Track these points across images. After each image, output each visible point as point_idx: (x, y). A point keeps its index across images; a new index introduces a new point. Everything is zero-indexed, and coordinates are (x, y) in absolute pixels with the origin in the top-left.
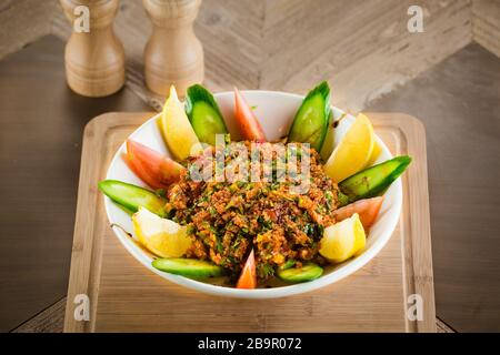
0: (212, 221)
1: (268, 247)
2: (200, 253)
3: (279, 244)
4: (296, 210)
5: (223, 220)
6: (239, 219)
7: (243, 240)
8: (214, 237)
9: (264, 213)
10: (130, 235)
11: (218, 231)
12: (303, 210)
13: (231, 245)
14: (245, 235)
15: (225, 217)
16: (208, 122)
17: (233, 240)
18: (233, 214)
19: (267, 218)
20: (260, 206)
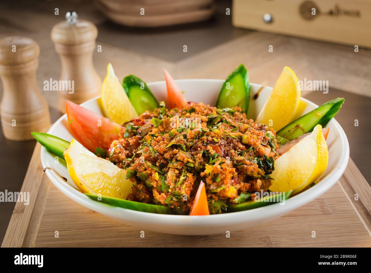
0: (154, 161)
1: (218, 180)
2: (143, 196)
3: (230, 176)
4: (241, 146)
5: (165, 159)
6: (183, 155)
7: (190, 175)
8: (156, 176)
9: (209, 147)
10: (65, 179)
11: (161, 170)
12: (248, 146)
13: (176, 182)
14: (190, 170)
15: (167, 156)
16: (143, 102)
17: (178, 177)
18: (175, 151)
19: (213, 152)
20: (203, 142)
